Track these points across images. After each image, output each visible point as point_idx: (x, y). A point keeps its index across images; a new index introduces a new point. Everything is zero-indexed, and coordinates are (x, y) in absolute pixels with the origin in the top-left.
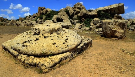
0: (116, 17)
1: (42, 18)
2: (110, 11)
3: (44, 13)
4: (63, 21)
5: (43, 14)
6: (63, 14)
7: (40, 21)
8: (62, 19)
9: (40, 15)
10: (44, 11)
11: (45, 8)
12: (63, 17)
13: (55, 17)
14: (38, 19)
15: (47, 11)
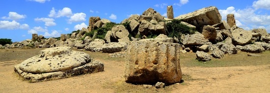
0: (206, 29)
1: (91, 36)
2: (197, 21)
3: (98, 26)
4: (119, 40)
5: (96, 28)
6: (119, 30)
7: (89, 40)
8: (117, 37)
9: (92, 30)
10: (97, 24)
11: (99, 19)
12: (119, 34)
13: (108, 34)
14: (87, 37)
15: (102, 24)
